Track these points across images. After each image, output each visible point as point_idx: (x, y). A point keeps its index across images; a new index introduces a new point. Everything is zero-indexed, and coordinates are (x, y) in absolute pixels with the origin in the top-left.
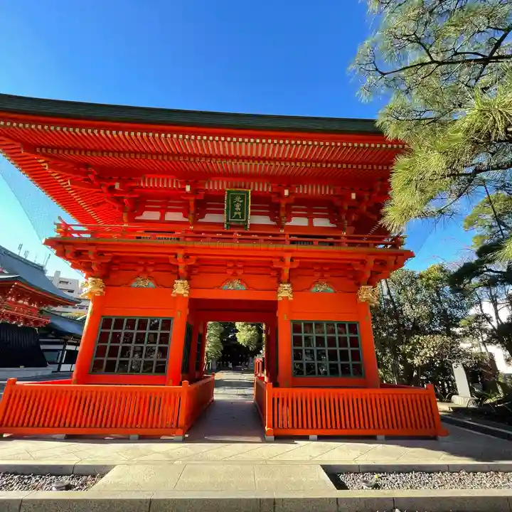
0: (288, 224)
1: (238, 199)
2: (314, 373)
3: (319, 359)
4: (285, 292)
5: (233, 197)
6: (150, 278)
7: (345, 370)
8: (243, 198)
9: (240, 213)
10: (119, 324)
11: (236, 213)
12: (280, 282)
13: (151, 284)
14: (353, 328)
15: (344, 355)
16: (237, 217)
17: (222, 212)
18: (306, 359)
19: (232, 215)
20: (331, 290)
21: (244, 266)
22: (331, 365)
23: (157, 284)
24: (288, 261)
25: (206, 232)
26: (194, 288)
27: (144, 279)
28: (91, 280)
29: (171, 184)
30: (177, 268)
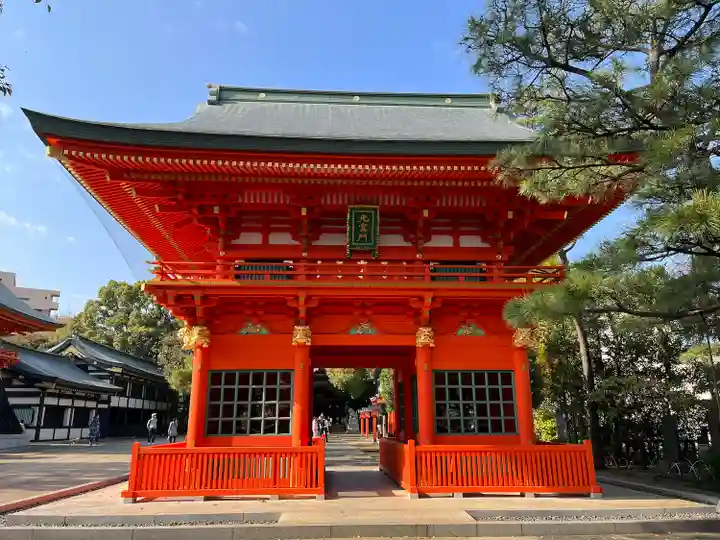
0: (426, 245)
1: (364, 217)
2: (459, 431)
3: (466, 414)
4: (424, 337)
5: (358, 216)
6: (262, 322)
7: (497, 427)
8: (369, 215)
9: (365, 236)
10: (230, 379)
11: (360, 236)
12: (419, 324)
13: (264, 331)
14: (507, 379)
15: (495, 410)
16: (363, 239)
17: (344, 231)
18: (450, 415)
19: (356, 238)
20: (481, 332)
21: (375, 305)
22: (479, 421)
23: (271, 331)
24: (428, 300)
25: (323, 261)
26: (315, 333)
27: (254, 325)
28: (196, 330)
29: (277, 199)
30: (297, 311)
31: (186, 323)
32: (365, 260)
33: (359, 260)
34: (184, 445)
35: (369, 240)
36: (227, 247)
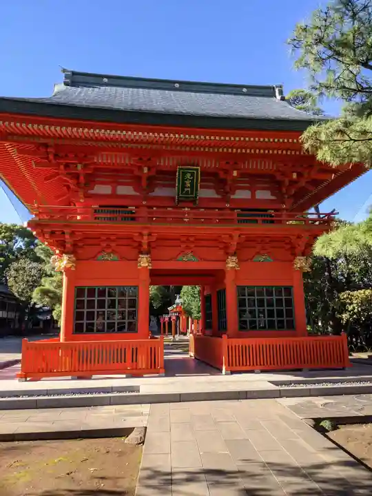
0: (232, 197)
1: (188, 176)
2: (255, 327)
3: (259, 316)
4: (232, 263)
5: (184, 174)
6: (114, 252)
7: (280, 325)
8: (192, 174)
9: (189, 189)
10: (91, 292)
11: (186, 189)
12: (227, 254)
13: (115, 258)
14: (288, 292)
16: (187, 192)
17: (174, 186)
18: (247, 317)
19: (183, 190)
20: (272, 260)
21: (196, 240)
22: (269, 321)
23: (120, 257)
24: (236, 237)
25: (157, 207)
26: (153, 260)
27: (109, 254)
28: (65, 257)
29: (124, 160)
30: (140, 244)
31: (57, 252)
32: (188, 208)
33: (184, 208)
34: (59, 340)
35: (192, 193)
36: (87, 196)
